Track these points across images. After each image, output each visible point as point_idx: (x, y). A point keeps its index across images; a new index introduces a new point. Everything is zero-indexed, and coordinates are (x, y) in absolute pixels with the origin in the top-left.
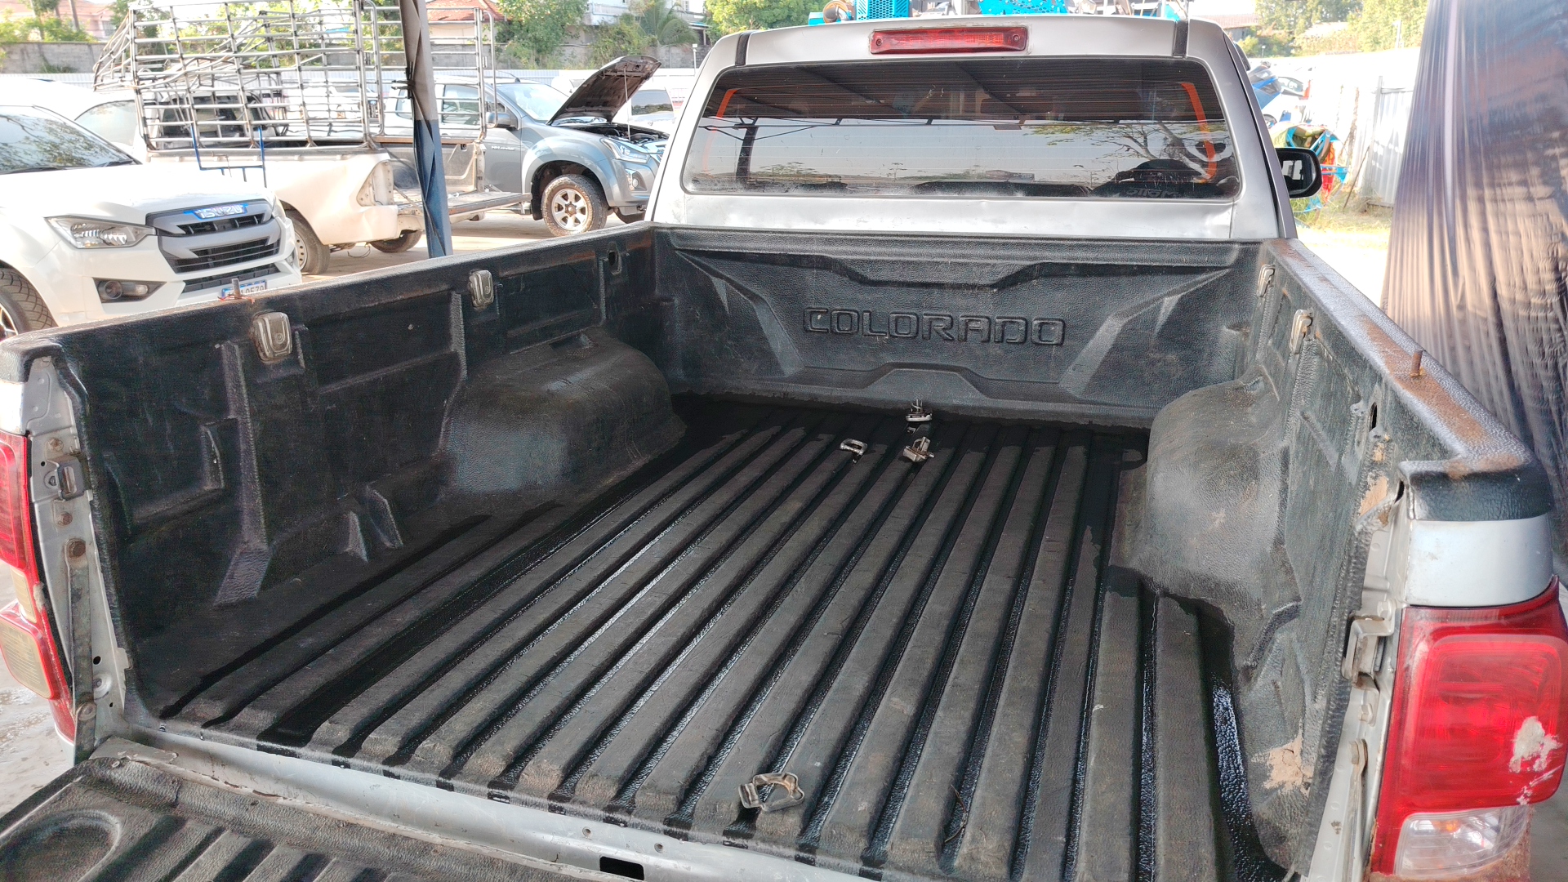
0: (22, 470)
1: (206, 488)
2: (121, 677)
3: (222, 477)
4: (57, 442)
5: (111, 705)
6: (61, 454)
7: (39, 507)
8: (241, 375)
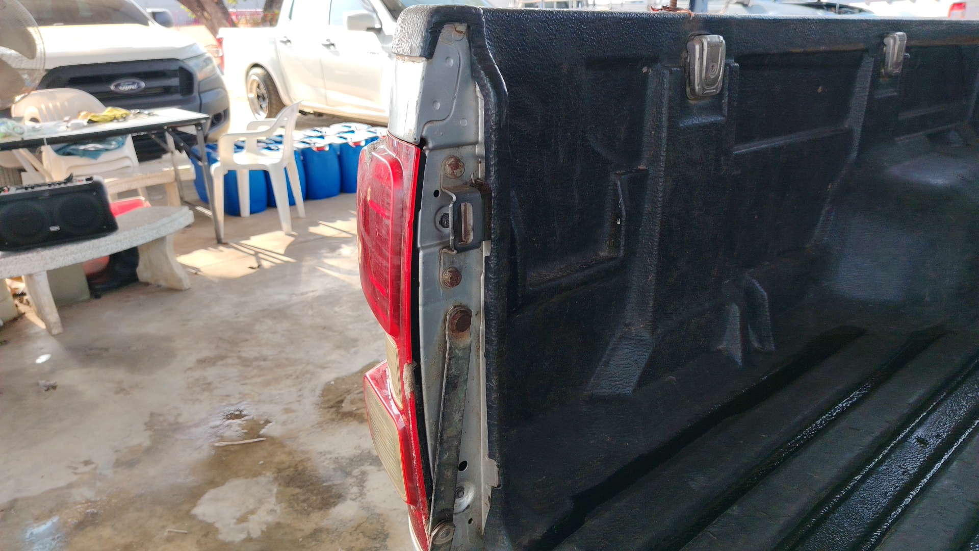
0: (408, 200)
1: (602, 254)
2: (486, 492)
3: (623, 243)
4: (457, 164)
5: (470, 521)
6: (459, 183)
7: (424, 256)
8: (665, 110)
